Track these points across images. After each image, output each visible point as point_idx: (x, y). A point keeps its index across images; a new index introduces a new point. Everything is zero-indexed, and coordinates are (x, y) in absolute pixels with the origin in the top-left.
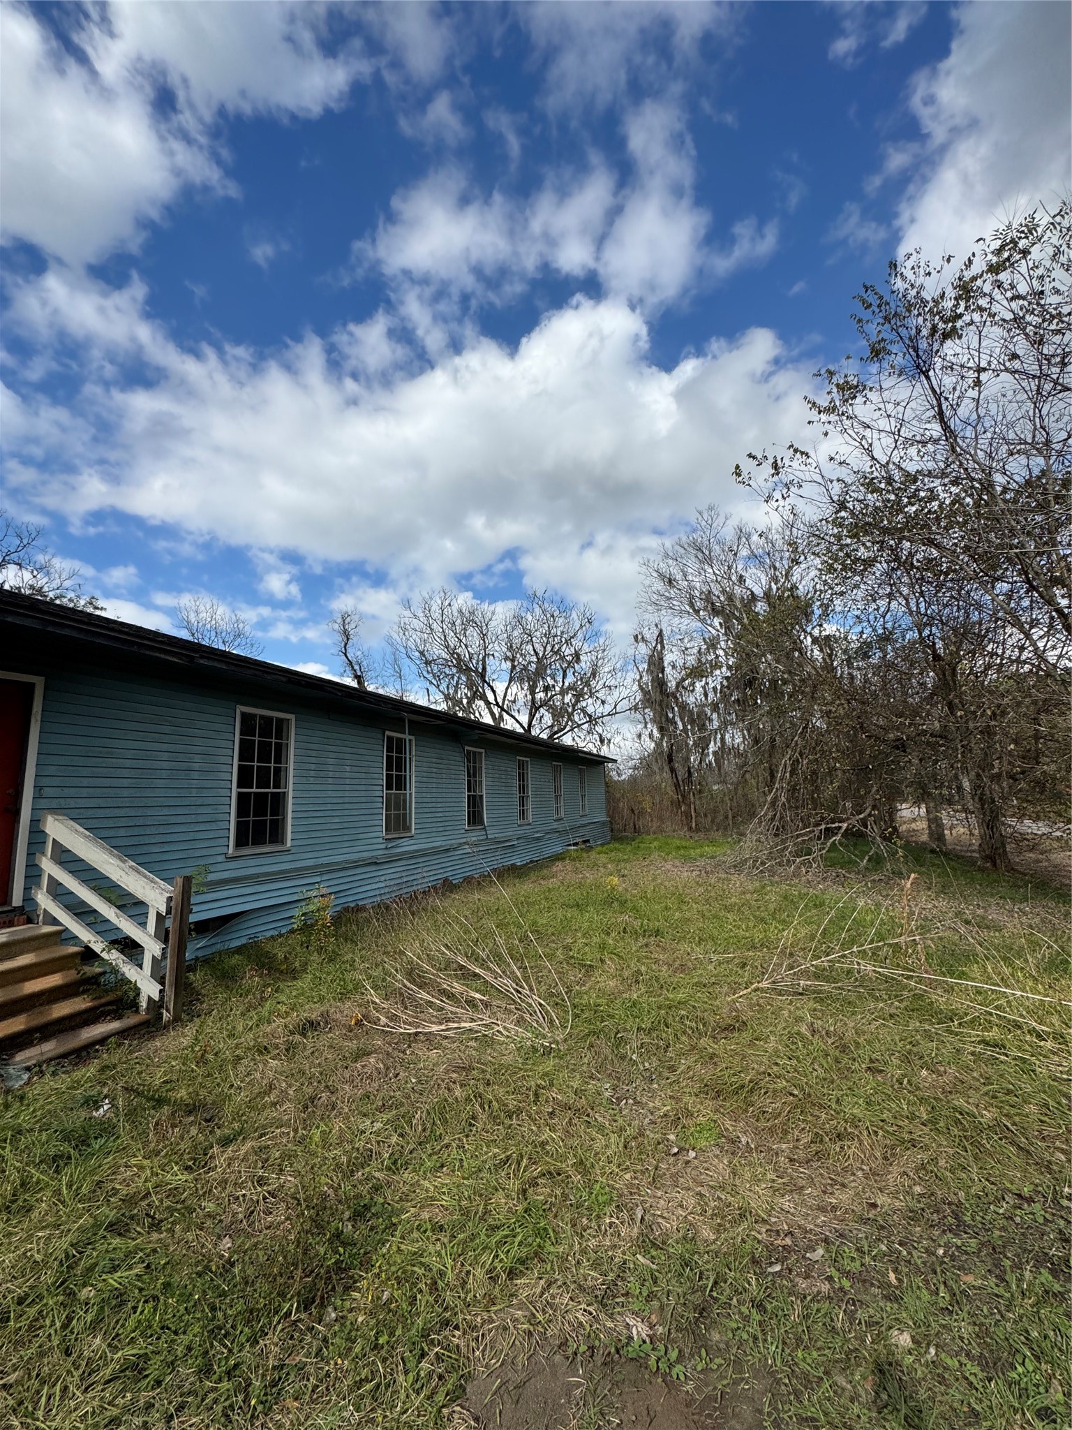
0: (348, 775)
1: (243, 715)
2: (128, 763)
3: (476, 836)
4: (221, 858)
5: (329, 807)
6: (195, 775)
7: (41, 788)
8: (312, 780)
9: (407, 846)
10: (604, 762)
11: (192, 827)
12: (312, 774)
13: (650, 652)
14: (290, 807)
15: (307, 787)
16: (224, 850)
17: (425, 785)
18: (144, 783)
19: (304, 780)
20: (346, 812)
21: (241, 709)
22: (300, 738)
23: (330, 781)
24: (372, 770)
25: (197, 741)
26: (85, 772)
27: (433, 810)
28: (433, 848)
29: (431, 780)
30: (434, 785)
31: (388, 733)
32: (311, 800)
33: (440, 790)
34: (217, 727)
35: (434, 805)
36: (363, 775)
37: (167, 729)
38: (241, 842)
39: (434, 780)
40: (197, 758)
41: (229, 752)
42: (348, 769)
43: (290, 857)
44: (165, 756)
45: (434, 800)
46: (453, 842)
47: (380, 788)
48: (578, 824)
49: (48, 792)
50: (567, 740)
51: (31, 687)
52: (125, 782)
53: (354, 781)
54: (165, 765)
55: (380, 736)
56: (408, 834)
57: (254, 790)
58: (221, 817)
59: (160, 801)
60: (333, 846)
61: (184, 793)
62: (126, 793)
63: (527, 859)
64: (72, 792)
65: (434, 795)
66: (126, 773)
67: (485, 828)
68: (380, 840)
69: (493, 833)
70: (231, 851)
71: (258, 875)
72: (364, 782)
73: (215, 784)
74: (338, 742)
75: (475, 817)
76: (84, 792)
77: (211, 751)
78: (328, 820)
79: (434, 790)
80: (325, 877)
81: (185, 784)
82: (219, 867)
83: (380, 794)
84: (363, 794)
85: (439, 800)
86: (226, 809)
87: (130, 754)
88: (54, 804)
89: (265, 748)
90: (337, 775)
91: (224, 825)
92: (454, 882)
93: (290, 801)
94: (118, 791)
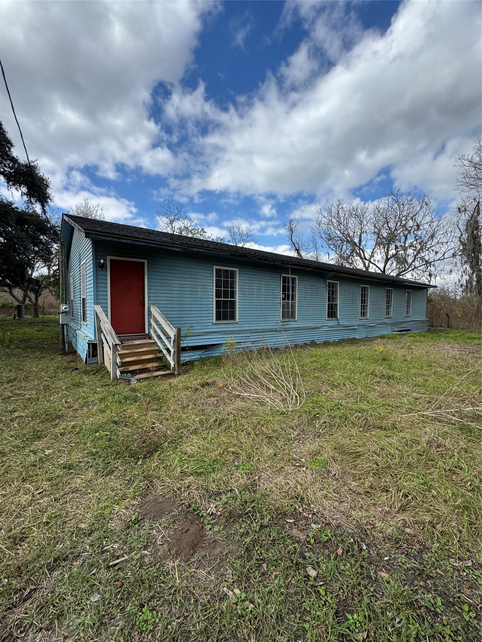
0: (263, 293)
1: (217, 270)
2: (176, 289)
3: (333, 323)
4: (211, 324)
5: (255, 307)
6: (199, 293)
7: (150, 297)
8: (247, 296)
9: (292, 325)
10: (427, 288)
11: (199, 312)
12: (247, 293)
13: (469, 218)
14: (237, 306)
15: (244, 298)
16: (212, 321)
17: (303, 298)
18: (181, 296)
19: (243, 295)
20: (263, 309)
21: (215, 267)
22: (241, 278)
23: (255, 296)
24: (275, 291)
25: (199, 280)
26: (163, 292)
27: (308, 310)
28: (307, 327)
29: (307, 296)
30: (309, 299)
31: (283, 275)
32: (247, 304)
33: (312, 301)
34: (206, 275)
35: (308, 308)
36: (271, 294)
37: (188, 276)
38: (218, 318)
39: (309, 296)
40: (200, 287)
41: (212, 284)
42: (263, 291)
43: (237, 326)
44: (188, 286)
45: (308, 305)
46: (319, 325)
47: (279, 299)
48: (403, 321)
49: (152, 298)
50: (408, 276)
51: (144, 263)
52: (176, 296)
53: (266, 296)
54: (188, 289)
55: (279, 276)
56: (294, 320)
57: (222, 299)
58: (210, 309)
59: (187, 302)
60: (257, 322)
61: (196, 300)
62: (176, 299)
63: (364, 336)
64: (159, 298)
65: (308, 303)
66: (175, 292)
67: (338, 320)
68: (279, 322)
69: (342, 322)
70: (214, 321)
71: (225, 331)
72: (271, 296)
73: (207, 296)
74: (258, 280)
75: (332, 313)
76: (163, 299)
77: (205, 284)
78: (254, 312)
79: (308, 301)
80: (253, 334)
81: (195, 296)
82: (210, 327)
83: (279, 302)
84: (271, 302)
85: (311, 305)
86: (211, 306)
87: (176, 285)
88: (154, 302)
89: (226, 282)
90: (258, 293)
91: (211, 312)
92: (317, 343)
93: (237, 304)
94: (174, 298)
